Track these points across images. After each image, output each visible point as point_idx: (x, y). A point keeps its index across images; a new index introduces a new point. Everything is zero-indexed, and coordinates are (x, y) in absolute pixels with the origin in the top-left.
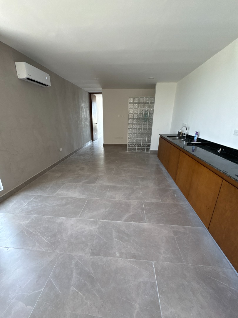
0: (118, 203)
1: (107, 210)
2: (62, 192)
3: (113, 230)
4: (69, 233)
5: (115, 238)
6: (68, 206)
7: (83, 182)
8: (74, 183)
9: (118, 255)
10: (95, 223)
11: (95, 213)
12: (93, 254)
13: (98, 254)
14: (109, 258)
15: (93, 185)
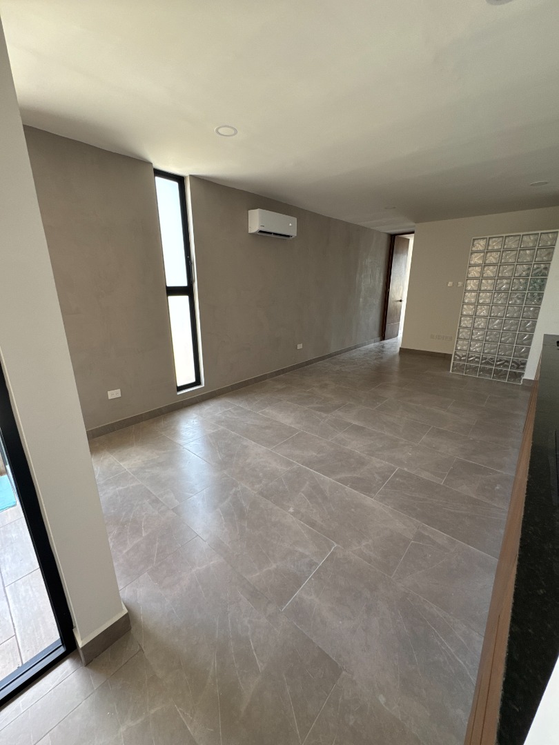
0: (345, 453)
1: (319, 455)
2: (271, 411)
3: (308, 483)
4: (248, 461)
5: (303, 492)
6: (267, 431)
7: (312, 406)
8: (296, 405)
9: (291, 510)
10: (289, 464)
11: (298, 452)
12: (261, 493)
13: (266, 497)
14: (277, 508)
15: (324, 415)
